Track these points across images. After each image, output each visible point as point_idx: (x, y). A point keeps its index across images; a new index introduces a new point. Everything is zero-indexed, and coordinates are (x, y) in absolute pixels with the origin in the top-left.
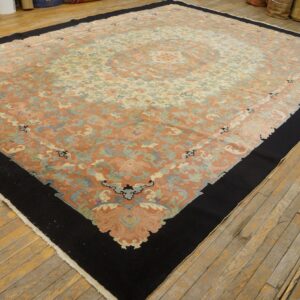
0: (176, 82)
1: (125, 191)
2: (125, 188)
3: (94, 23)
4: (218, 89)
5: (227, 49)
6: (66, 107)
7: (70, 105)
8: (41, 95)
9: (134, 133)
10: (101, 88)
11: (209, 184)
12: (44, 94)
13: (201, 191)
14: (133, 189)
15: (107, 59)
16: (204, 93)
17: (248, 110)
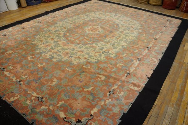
0: (99, 44)
1: (77, 124)
2: (77, 122)
6: (42, 66)
7: (44, 65)
8: (29, 58)
9: (80, 81)
10: (60, 52)
11: (124, 113)
12: (31, 58)
13: (120, 119)
14: (81, 122)
15: (63, 33)
16: (114, 50)
17: (138, 59)
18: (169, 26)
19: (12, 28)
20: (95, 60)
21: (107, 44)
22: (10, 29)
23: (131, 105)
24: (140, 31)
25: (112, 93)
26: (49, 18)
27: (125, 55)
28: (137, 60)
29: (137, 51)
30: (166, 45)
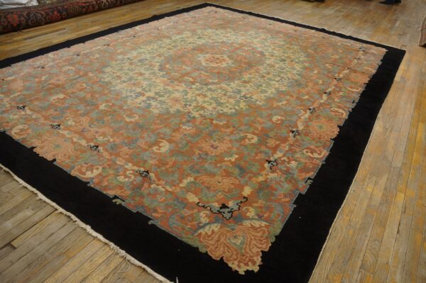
0: (233, 85)
1: (222, 210)
2: (221, 208)
3: (137, 28)
4: (273, 90)
5: (270, 50)
6: (133, 120)
7: (136, 118)
8: (102, 107)
9: (212, 146)
10: (162, 96)
11: (300, 194)
12: (105, 106)
13: (294, 203)
14: (228, 208)
15: (159, 64)
16: (263, 95)
17: (310, 109)
18: (362, 57)
19: (54, 54)
20: (231, 109)
21: (247, 85)
22: (51, 55)
23: (309, 181)
24: (307, 65)
25: (275, 164)
26: (122, 38)
27: (284, 102)
28: (308, 111)
29: (306, 97)
30: (358, 89)
